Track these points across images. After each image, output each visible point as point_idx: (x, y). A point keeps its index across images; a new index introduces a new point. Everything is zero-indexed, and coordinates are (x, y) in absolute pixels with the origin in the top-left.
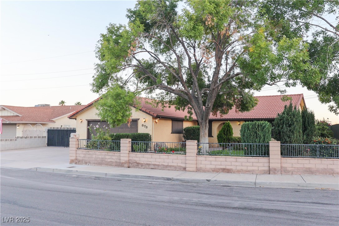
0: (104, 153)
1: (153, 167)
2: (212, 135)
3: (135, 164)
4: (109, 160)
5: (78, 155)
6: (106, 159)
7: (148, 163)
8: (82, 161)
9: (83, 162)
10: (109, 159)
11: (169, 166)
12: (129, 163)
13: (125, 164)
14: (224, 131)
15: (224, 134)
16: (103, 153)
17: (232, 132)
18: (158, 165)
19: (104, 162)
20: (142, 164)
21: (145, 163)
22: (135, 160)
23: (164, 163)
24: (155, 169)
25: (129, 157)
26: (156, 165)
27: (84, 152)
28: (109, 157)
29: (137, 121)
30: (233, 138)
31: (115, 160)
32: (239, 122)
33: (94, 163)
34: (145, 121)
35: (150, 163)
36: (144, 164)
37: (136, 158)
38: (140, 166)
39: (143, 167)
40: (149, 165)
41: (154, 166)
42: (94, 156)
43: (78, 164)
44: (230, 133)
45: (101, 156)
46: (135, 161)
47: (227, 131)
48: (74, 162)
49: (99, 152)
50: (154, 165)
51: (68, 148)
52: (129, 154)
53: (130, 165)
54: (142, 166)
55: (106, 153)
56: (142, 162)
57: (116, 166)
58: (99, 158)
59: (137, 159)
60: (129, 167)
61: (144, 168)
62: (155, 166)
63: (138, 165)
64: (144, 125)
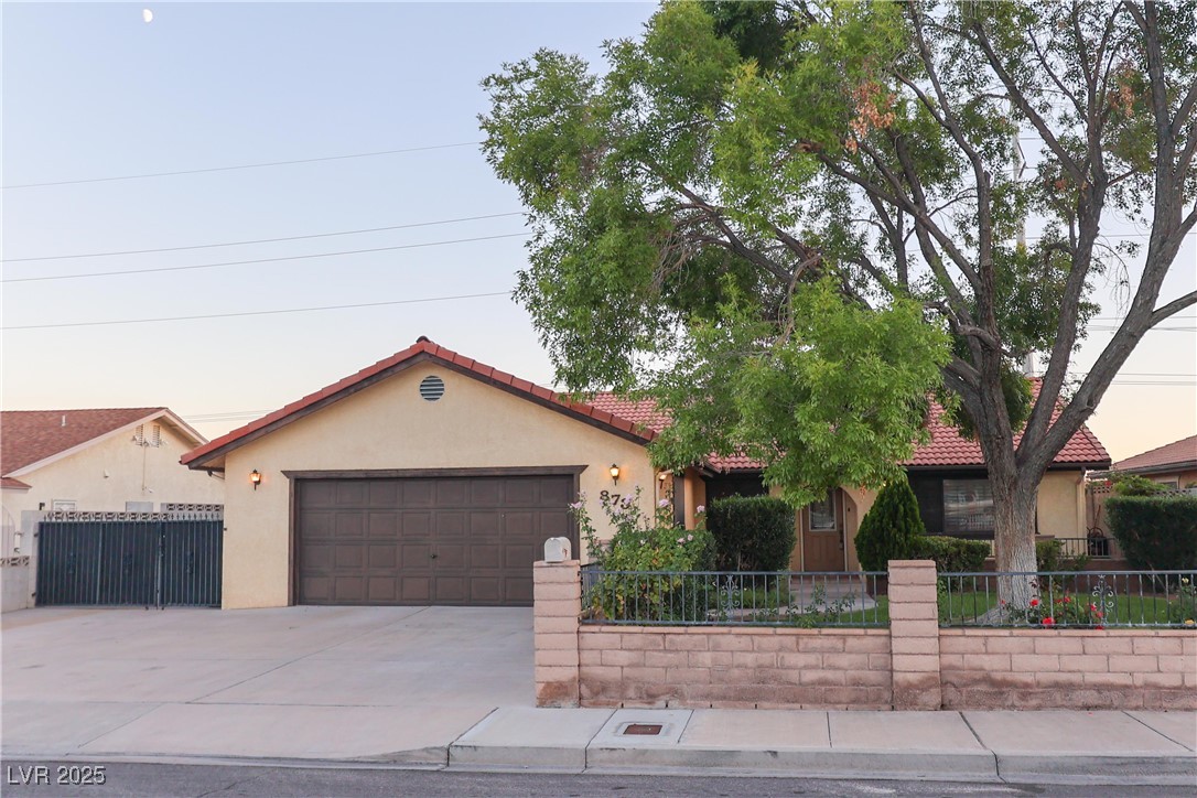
0: (777, 639)
1: (1091, 697)
3: (983, 688)
4: (809, 676)
5: (587, 657)
6: (789, 668)
7: (1063, 677)
8: (622, 685)
9: (631, 693)
10: (806, 667)
11: (1189, 689)
12: (944, 684)
13: (923, 690)
16: (765, 640)
18: (1127, 687)
19: (772, 685)
20: (1027, 685)
21: (1045, 678)
22: (982, 669)
23: (1159, 675)
24: (1109, 707)
25: (940, 653)
26: (1111, 687)
27: (637, 641)
28: (811, 659)
31: (852, 673)
33: (707, 696)
34: (616, 478)
35: (1076, 678)
36: (1038, 684)
37: (986, 657)
38: (1013, 697)
39: (1034, 702)
40: (1069, 687)
41: (1099, 691)
42: (706, 658)
43: (596, 705)
45: (754, 655)
46: (978, 675)
48: (566, 694)
49: (738, 635)
50: (1099, 688)
51: (215, 612)
52: (940, 637)
53: (951, 693)
54: (1024, 696)
55: (790, 641)
56: (1028, 678)
57: (853, 702)
58: (738, 666)
59: (993, 664)
60: (943, 707)
61: (1039, 708)
62: (1106, 693)
63: (999, 692)
64: (609, 496)
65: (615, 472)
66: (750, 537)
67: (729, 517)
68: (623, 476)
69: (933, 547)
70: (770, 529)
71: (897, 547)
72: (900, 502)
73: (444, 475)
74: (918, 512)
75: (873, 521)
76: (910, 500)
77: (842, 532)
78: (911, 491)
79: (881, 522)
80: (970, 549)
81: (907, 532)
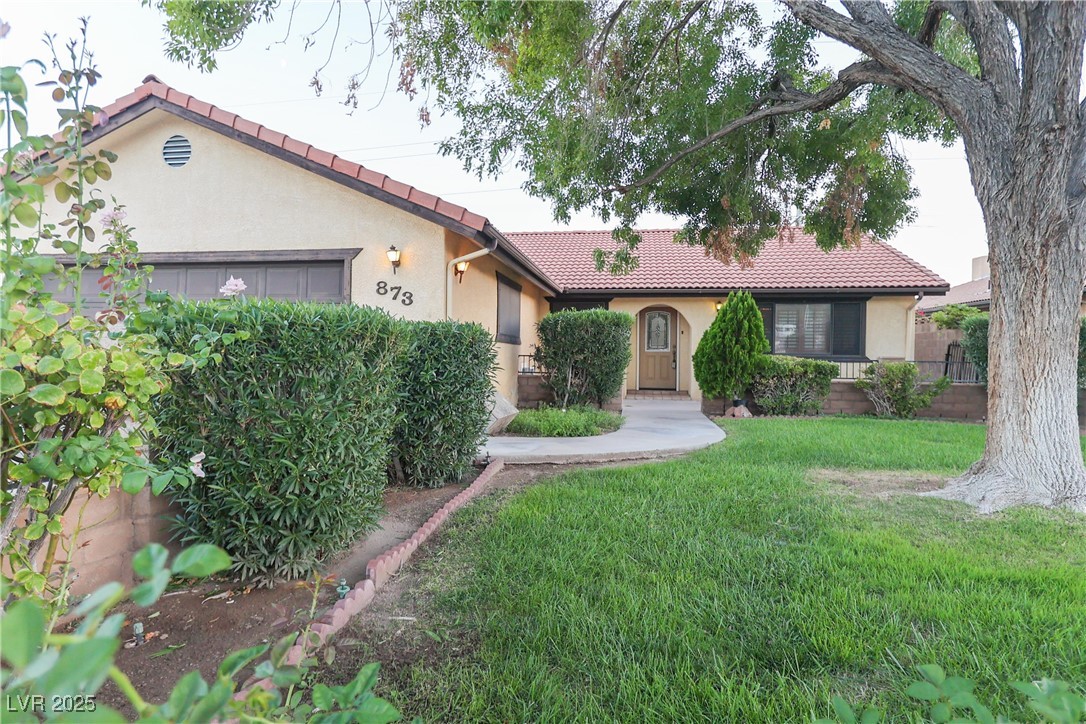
29: (343, 262)
64: (388, 288)
65: (394, 256)
66: (581, 351)
67: (559, 329)
68: (405, 262)
69: (779, 366)
70: (603, 344)
71: (740, 365)
72: (745, 318)
73: (189, 260)
74: (762, 329)
75: (715, 337)
76: (755, 315)
77: (675, 353)
78: (756, 307)
79: (724, 338)
80: (819, 370)
81: (752, 349)
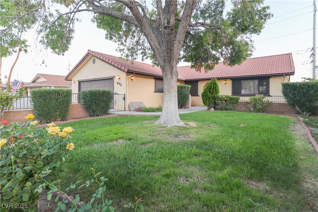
2: (199, 94)
14: (210, 89)
15: (210, 92)
17: (219, 90)
29: (113, 78)
30: (220, 97)
32: (225, 81)
34: (120, 78)
44: (216, 90)
47: (213, 88)
